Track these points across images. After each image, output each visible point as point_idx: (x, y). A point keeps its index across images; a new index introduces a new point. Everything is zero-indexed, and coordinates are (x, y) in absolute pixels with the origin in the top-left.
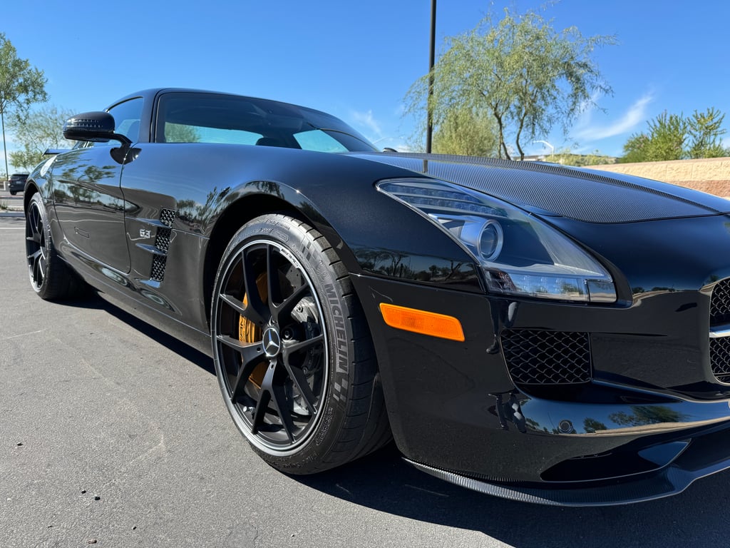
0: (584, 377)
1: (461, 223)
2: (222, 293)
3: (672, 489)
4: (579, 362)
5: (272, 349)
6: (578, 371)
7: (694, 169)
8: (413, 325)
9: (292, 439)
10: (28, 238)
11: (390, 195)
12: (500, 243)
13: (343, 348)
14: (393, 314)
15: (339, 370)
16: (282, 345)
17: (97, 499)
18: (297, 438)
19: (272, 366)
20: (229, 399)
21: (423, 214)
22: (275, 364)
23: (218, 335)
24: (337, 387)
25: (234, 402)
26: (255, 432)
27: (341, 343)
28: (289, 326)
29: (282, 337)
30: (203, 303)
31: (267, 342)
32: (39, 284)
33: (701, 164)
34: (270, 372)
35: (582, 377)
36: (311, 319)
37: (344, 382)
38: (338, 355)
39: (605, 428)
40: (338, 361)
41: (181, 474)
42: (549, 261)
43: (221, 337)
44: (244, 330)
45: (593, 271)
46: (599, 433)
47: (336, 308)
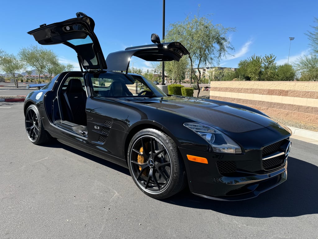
0: (235, 170)
1: (206, 135)
2: (133, 149)
3: (255, 196)
4: (233, 167)
5: (151, 165)
6: (233, 169)
7: (264, 85)
8: (195, 160)
9: (159, 190)
10: (27, 121)
11: (187, 126)
12: (214, 139)
13: (176, 166)
14: (190, 157)
15: (175, 171)
16: (155, 164)
17: (109, 209)
18: (161, 189)
19: (152, 170)
20: (136, 179)
21: (196, 132)
22: (152, 169)
23: (131, 160)
24: (175, 175)
25: (138, 180)
26: (146, 188)
27: (176, 164)
28: (156, 158)
29: (155, 162)
30: (124, 151)
31: (149, 163)
32: (34, 139)
33: (266, 83)
34: (151, 171)
35: (234, 171)
36: (162, 156)
37: (177, 174)
38: (175, 167)
39: (239, 182)
40: (175, 169)
41: (128, 201)
42: (226, 143)
43: (132, 161)
44: (140, 159)
45: (237, 147)
46: (238, 184)
47: (174, 155)
